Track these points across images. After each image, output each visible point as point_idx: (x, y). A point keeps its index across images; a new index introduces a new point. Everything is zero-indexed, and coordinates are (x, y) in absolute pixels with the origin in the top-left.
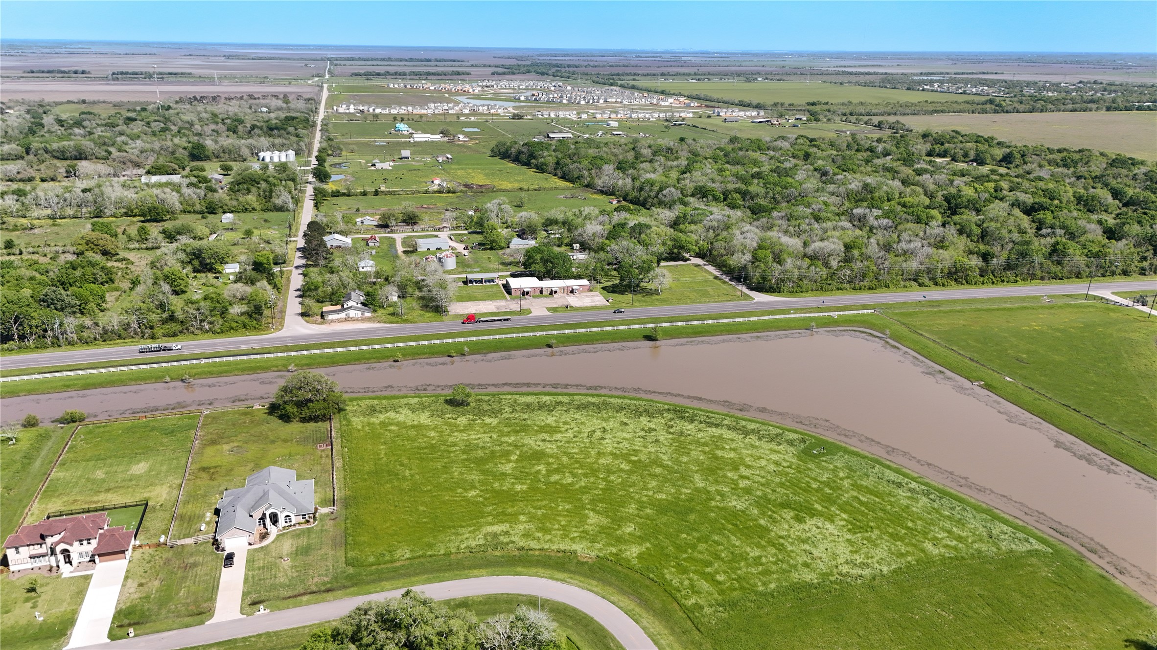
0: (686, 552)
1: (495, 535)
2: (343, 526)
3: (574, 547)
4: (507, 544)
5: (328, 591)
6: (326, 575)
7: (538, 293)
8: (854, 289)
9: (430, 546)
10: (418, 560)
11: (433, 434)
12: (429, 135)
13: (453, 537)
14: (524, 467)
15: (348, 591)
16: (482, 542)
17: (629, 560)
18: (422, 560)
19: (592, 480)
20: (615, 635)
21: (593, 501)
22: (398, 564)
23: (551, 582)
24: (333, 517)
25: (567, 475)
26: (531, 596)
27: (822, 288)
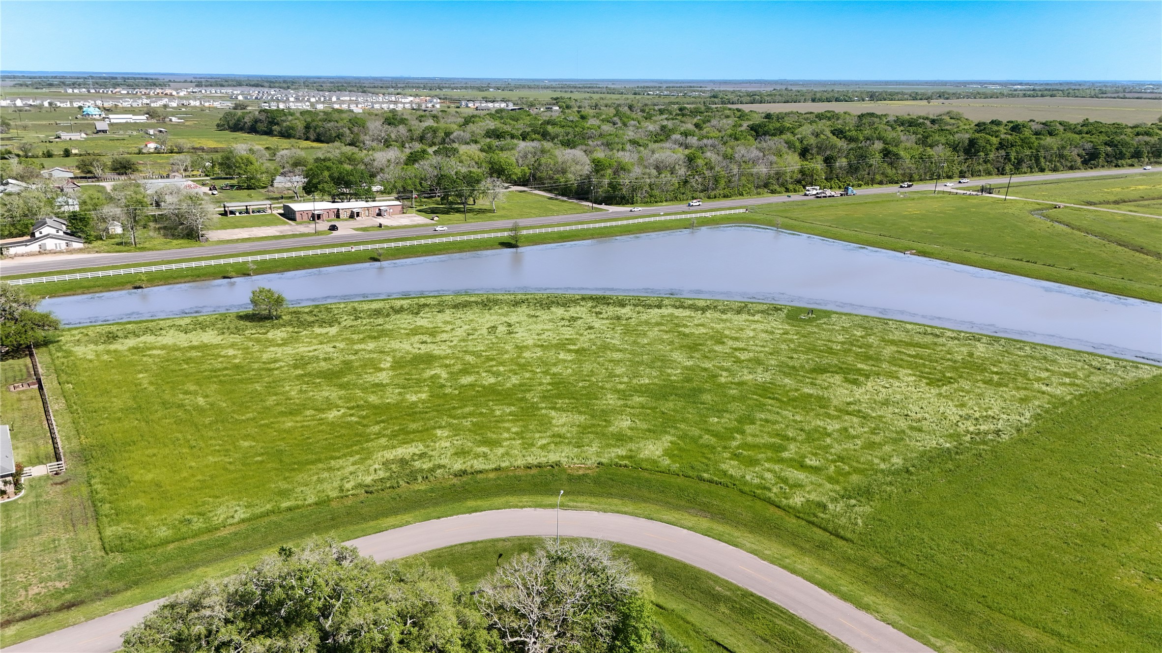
0: (734, 439)
1: (403, 462)
2: (85, 490)
3: (553, 458)
4: (432, 470)
5: (69, 606)
6: (60, 577)
7: (333, 216)
8: (709, 198)
9: (284, 494)
10: (266, 519)
11: (231, 352)
12: (130, 116)
13: (326, 475)
14: (408, 374)
15: (119, 597)
16: (382, 474)
17: (655, 462)
18: (274, 518)
19: (527, 375)
20: (711, 571)
21: (544, 398)
22: (223, 533)
23: (540, 511)
24: (58, 479)
25: (484, 374)
26: (519, 538)
27: (676, 198)
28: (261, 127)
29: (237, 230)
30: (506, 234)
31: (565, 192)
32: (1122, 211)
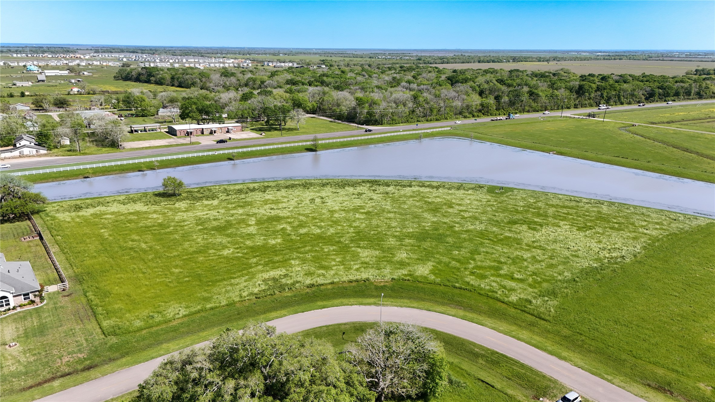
0: (470, 263)
1: (275, 280)
2: (84, 300)
3: (364, 276)
4: (293, 284)
5: (89, 368)
6: (80, 351)
7: (200, 133)
8: (427, 121)
9: (207, 300)
10: (199, 315)
11: (155, 216)
12: (58, 71)
13: (229, 288)
14: (266, 228)
15: (119, 362)
16: (263, 287)
17: (425, 277)
18: (203, 314)
19: (339, 228)
20: (471, 340)
21: (352, 241)
22: (175, 323)
23: (363, 307)
24: (65, 293)
25: (313, 227)
26: (353, 323)
27: (408, 121)
28: (143, 78)
29: (141, 142)
30: (308, 143)
31: (340, 117)
32: (672, 128)
